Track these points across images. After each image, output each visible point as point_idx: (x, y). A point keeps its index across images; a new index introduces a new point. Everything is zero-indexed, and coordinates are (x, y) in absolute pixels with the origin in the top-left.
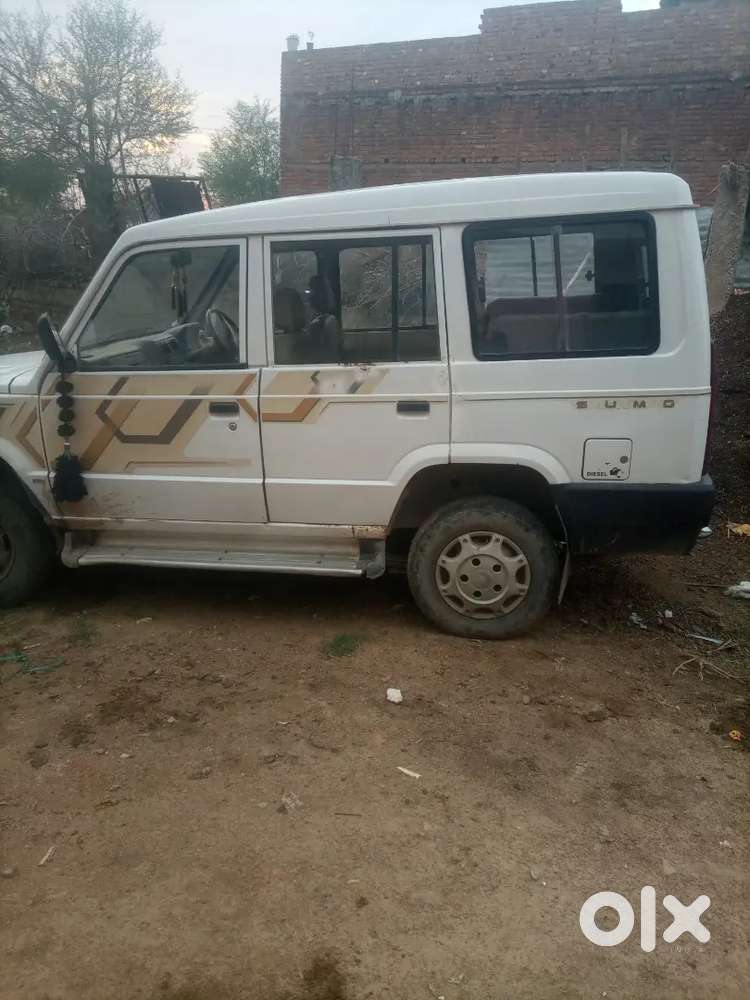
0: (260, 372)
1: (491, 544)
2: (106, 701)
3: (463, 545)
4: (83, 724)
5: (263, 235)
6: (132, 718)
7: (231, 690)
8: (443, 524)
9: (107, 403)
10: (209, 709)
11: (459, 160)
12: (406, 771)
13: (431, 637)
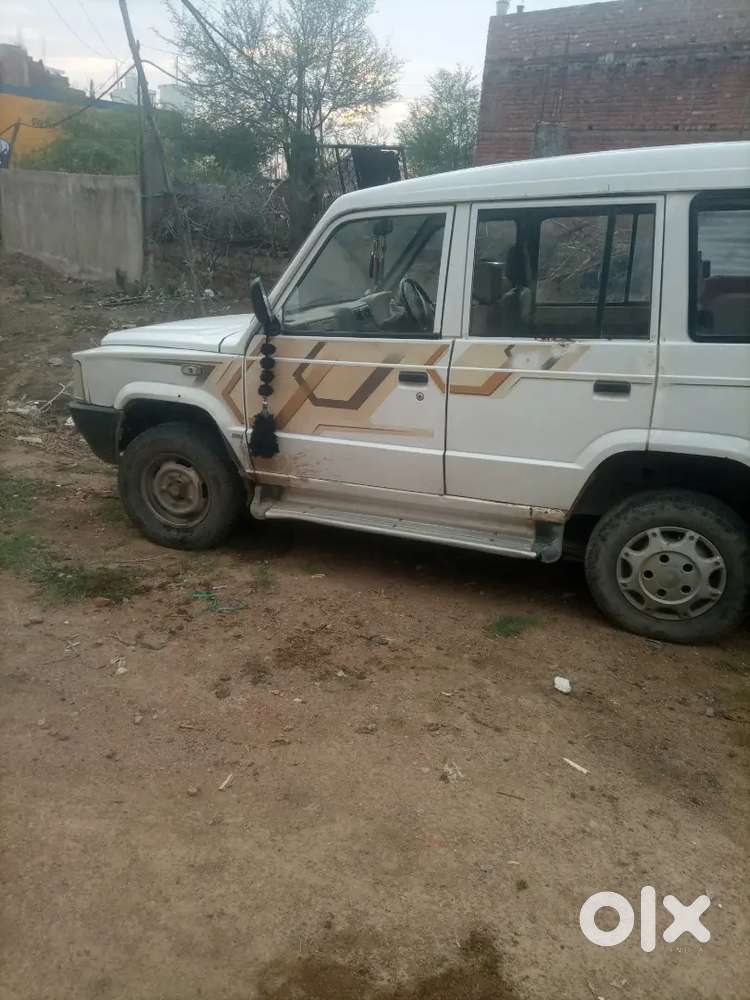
0: (453, 343)
1: (685, 540)
2: (282, 646)
3: (652, 539)
4: (262, 665)
5: (471, 203)
6: (305, 667)
7: (396, 653)
8: (630, 515)
9: (303, 367)
10: (374, 669)
11: (670, 127)
12: (572, 763)
13: (605, 631)
